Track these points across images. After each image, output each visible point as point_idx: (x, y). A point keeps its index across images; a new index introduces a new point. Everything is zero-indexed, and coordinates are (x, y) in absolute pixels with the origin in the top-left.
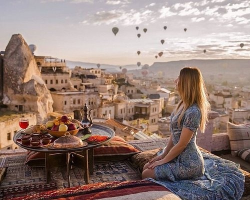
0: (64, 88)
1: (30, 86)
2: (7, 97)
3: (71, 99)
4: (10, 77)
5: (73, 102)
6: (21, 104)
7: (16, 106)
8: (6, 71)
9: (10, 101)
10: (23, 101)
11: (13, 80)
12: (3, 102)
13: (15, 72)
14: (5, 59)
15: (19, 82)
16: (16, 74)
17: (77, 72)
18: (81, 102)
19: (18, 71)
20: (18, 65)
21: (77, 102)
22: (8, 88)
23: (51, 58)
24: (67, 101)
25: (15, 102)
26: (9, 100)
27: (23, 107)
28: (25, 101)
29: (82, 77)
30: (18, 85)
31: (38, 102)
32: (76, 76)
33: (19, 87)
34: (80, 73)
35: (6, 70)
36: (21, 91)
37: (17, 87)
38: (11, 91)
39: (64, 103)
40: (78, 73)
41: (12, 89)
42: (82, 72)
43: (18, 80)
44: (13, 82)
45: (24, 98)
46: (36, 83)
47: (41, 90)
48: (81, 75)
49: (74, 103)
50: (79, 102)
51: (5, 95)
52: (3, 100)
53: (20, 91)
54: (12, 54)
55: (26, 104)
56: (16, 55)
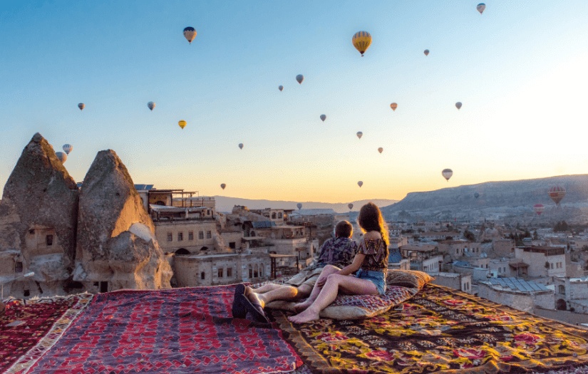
0: (204, 249)
1: (121, 244)
2: (80, 267)
3: (215, 269)
4: (88, 230)
5: (217, 274)
6: (105, 280)
7: (96, 284)
8: (82, 219)
9: (84, 275)
10: (108, 273)
11: (92, 234)
12: (73, 276)
13: (96, 220)
14: (81, 197)
15: (103, 237)
16: (99, 222)
17: (238, 216)
18: (233, 272)
19: (101, 217)
20: (103, 206)
21: (225, 273)
22: (83, 250)
23: (183, 193)
24: (206, 272)
25: (94, 276)
26: (84, 272)
27: (109, 284)
28: (113, 272)
29: (247, 226)
30: (100, 242)
31: (135, 274)
32: (236, 225)
33: (101, 246)
34: (243, 219)
35: (81, 216)
36: (106, 254)
37: (98, 247)
38: (87, 256)
39: (200, 276)
40: (238, 219)
41: (90, 251)
42: (247, 217)
43: (100, 234)
44: (92, 238)
45: (110, 267)
46: (133, 238)
47: (143, 251)
48: (246, 222)
49: (220, 275)
50: (229, 274)
51: (77, 263)
52: (73, 273)
53: (103, 254)
54: (94, 186)
55: (115, 279)
56: (101, 188)
